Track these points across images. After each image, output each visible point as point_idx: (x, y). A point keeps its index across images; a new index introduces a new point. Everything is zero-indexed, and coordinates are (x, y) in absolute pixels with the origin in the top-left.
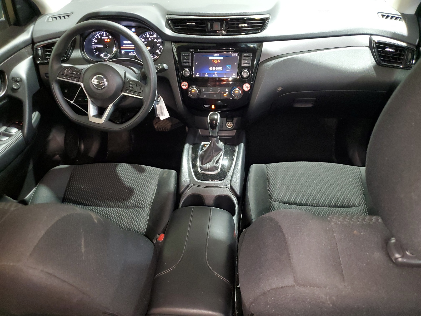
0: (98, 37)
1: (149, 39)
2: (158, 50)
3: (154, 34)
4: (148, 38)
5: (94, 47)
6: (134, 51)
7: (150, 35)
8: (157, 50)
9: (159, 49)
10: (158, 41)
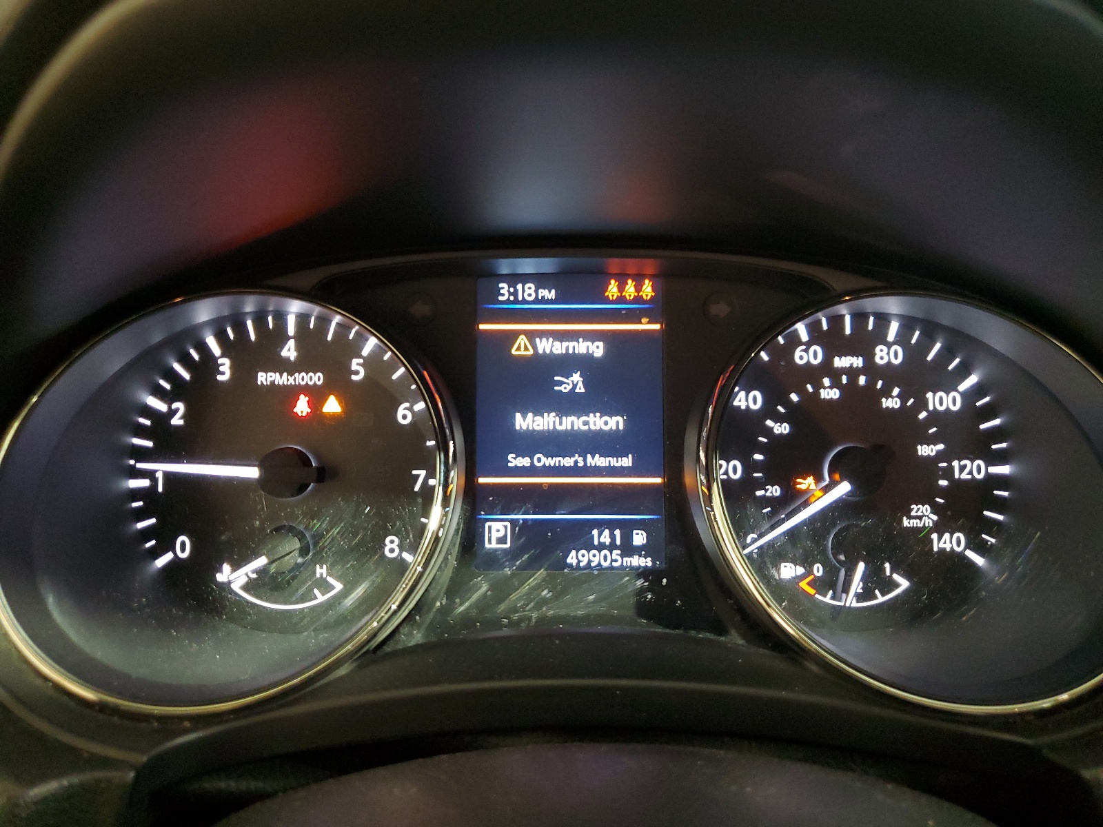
0: (208, 364)
1: (818, 386)
2: (925, 509)
3: (879, 336)
4: (813, 374)
5: (144, 483)
6: (627, 528)
7: (833, 342)
8: (916, 509)
9: (942, 492)
10: (922, 404)
